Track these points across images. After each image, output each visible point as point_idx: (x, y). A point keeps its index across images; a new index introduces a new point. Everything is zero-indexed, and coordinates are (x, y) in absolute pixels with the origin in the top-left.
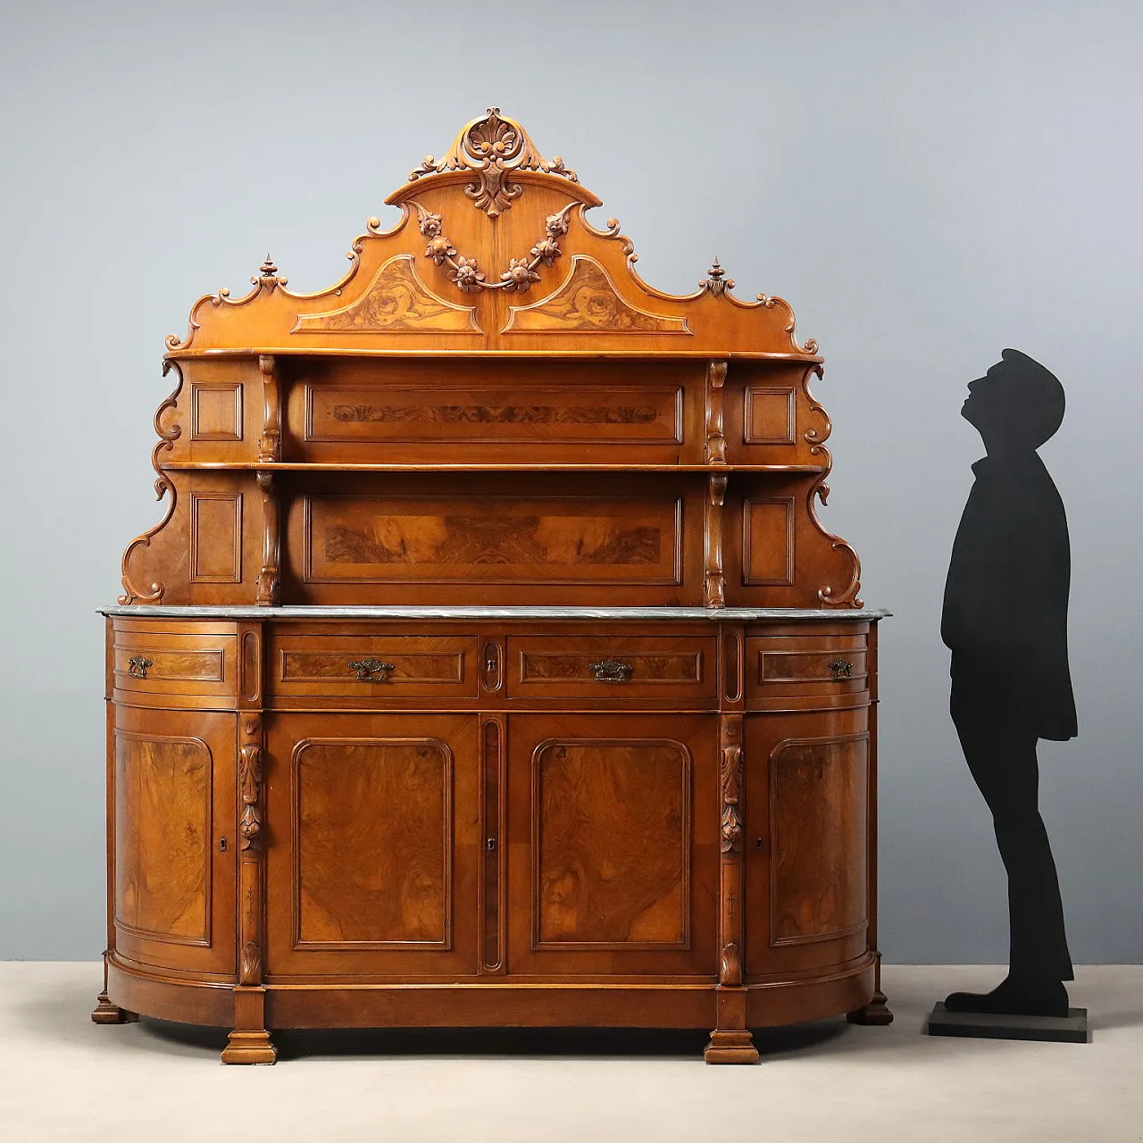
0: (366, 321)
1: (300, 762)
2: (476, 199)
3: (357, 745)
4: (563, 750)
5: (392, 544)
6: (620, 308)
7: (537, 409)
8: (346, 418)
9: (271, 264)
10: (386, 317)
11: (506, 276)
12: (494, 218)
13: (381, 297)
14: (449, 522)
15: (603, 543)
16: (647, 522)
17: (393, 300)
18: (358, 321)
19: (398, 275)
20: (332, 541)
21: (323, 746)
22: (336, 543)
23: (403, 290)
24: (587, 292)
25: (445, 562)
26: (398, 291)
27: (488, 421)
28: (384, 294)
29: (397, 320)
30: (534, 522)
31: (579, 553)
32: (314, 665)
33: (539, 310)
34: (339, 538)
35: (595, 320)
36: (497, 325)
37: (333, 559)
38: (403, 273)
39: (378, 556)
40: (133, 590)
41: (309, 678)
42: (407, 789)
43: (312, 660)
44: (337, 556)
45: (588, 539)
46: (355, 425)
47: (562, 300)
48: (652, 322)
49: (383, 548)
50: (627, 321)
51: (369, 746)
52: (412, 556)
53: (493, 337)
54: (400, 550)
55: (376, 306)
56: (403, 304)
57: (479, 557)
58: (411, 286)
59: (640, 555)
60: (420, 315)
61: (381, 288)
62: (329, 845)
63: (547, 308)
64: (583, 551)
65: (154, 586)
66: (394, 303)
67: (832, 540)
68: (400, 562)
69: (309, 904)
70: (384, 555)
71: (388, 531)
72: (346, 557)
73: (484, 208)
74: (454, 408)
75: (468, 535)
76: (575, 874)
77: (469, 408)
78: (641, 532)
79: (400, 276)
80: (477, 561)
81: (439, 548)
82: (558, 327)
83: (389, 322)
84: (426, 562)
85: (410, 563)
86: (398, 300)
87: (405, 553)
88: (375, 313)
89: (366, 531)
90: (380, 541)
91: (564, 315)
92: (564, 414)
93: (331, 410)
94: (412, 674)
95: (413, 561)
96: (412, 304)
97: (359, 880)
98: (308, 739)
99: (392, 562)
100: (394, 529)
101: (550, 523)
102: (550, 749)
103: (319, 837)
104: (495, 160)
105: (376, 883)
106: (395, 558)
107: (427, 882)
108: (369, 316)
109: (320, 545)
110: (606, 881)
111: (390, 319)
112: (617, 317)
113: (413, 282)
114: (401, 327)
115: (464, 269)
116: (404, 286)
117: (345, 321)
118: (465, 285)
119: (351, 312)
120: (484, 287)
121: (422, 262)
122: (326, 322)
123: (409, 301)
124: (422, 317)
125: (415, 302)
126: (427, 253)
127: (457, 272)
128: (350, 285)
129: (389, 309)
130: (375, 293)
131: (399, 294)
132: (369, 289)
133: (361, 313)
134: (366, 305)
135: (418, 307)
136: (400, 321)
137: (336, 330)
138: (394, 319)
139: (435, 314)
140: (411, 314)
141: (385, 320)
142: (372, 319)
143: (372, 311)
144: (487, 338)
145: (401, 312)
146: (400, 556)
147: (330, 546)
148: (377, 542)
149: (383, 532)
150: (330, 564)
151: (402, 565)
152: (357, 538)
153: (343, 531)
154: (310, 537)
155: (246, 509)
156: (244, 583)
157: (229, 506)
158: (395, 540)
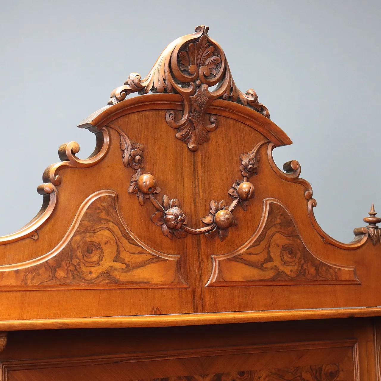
0: (70, 275)
2: (178, 129)
6: (306, 257)
7: (242, 374)
10: (92, 269)
11: (208, 219)
12: (193, 151)
13: (86, 242)
17: (98, 247)
18: (61, 274)
19: (103, 215)
23: (106, 233)
24: (280, 239)
26: (103, 235)
28: (88, 239)
29: (103, 273)
33: (238, 259)
35: (287, 270)
36: (201, 277)
38: (108, 212)
47: (259, 249)
48: (331, 271)
50: (312, 270)
53: (198, 291)
55: (79, 254)
56: (109, 252)
58: (116, 229)
60: (128, 266)
61: (86, 231)
63: (247, 257)
66: (99, 251)
73: (185, 139)
77: (179, 378)
79: (104, 217)
82: (257, 278)
83: (95, 275)
86: (103, 246)
88: (79, 264)
91: (262, 265)
92: (266, 377)
96: (118, 252)
104: (199, 86)
108: (72, 268)
111: (96, 271)
112: (304, 266)
113: (118, 224)
114: (107, 281)
115: (175, 210)
116: (109, 229)
117: (45, 275)
118: (172, 229)
119: (52, 263)
120: (188, 232)
121: (126, 202)
122: (22, 274)
123: (115, 249)
124: (129, 268)
125: (121, 249)
126: (131, 189)
127: (164, 214)
128: (48, 226)
129: (95, 259)
130: (78, 238)
131: (104, 239)
132: (71, 232)
133: (63, 263)
134: (68, 253)
135: (124, 255)
136: (107, 274)
137: (34, 286)
138: (100, 271)
139: (142, 265)
140: (117, 265)
141: (91, 273)
142: (76, 272)
143: (75, 261)
144: (194, 292)
145: (108, 263)
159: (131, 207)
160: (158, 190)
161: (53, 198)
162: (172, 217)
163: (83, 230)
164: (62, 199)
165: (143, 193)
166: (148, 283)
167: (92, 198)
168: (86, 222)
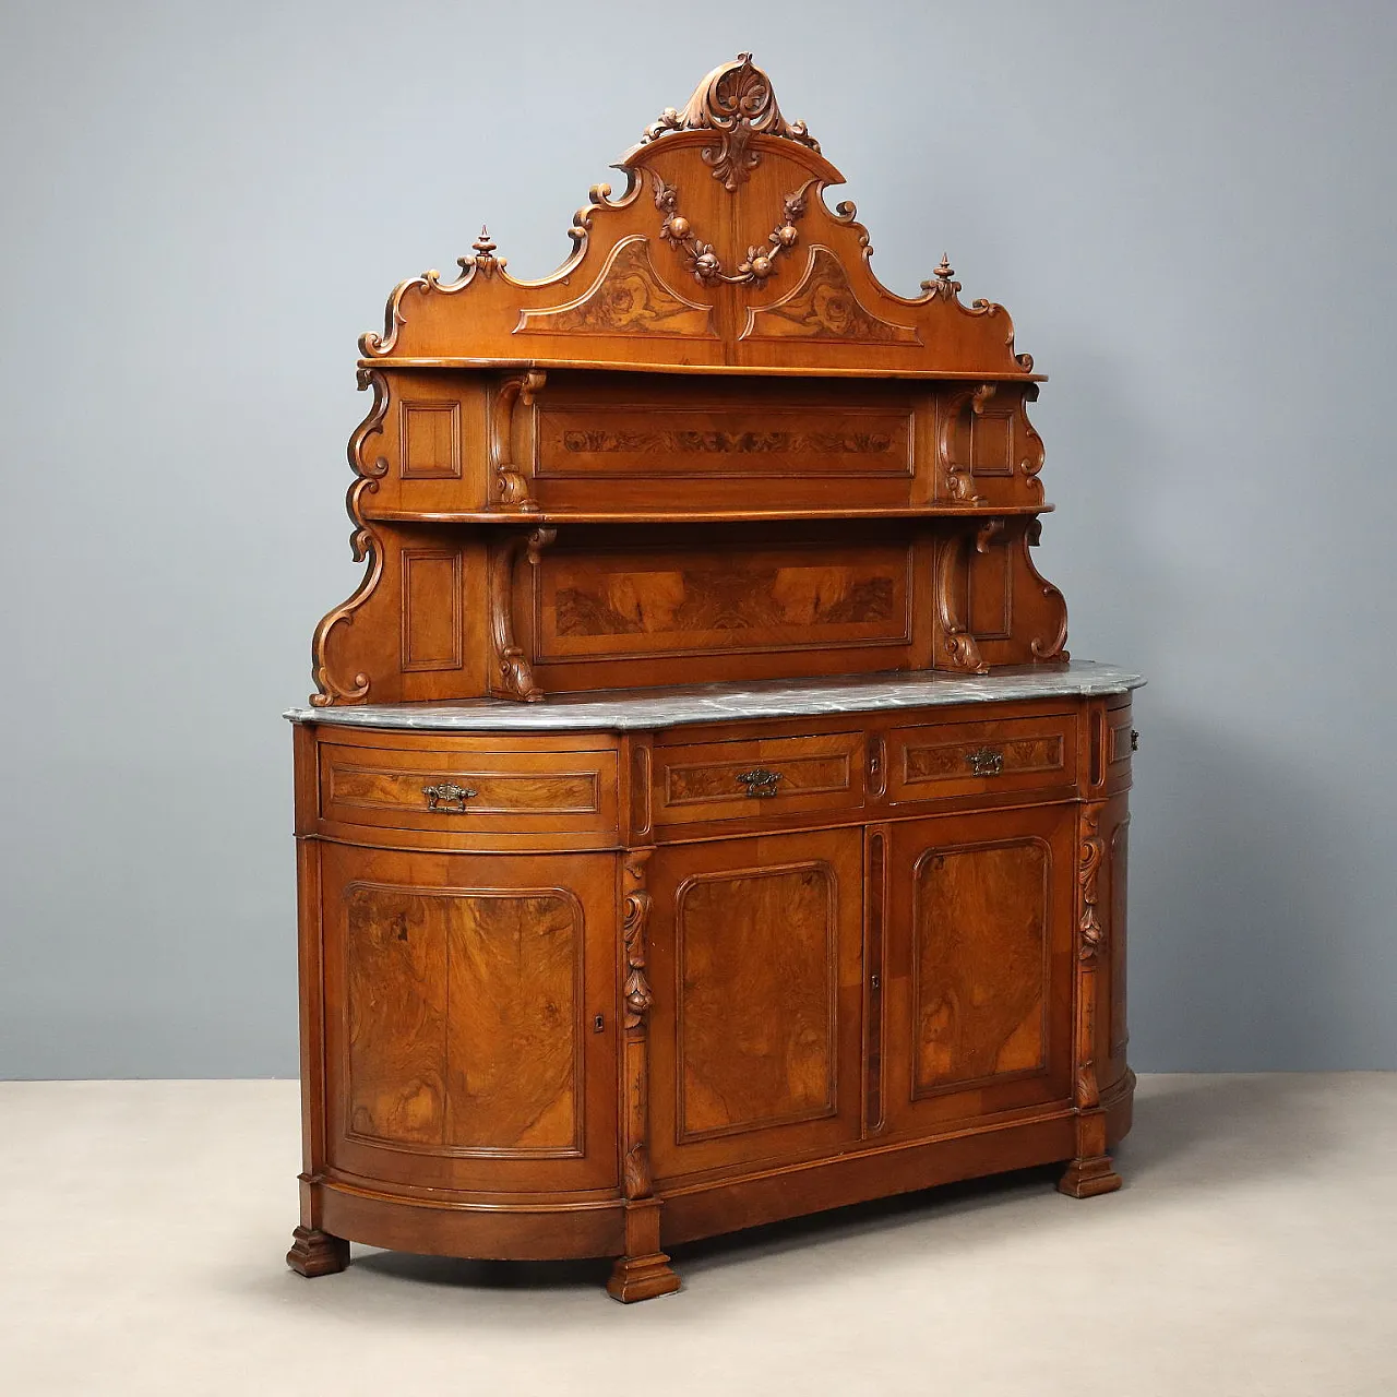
0: (600, 321)
1: (684, 908)
2: (716, 167)
3: (743, 878)
4: (942, 861)
5: (627, 610)
6: (858, 313)
7: (775, 435)
8: (576, 446)
9: (487, 239)
10: (622, 317)
11: (744, 268)
12: (731, 192)
13: (615, 289)
14: (688, 579)
15: (839, 598)
16: (880, 570)
17: (628, 293)
18: (591, 320)
19: (633, 261)
20: (563, 609)
21: (708, 883)
22: (567, 611)
23: (636, 279)
24: (826, 291)
25: (683, 629)
26: (633, 282)
27: (727, 451)
28: (618, 286)
29: (631, 321)
30: (772, 575)
31: (816, 612)
32: (701, 781)
33: (778, 312)
34: (570, 605)
35: (833, 326)
36: (735, 329)
37: (563, 632)
38: (638, 258)
39: (613, 625)
40: (337, 687)
41: (696, 799)
42: (791, 925)
43: (698, 775)
44: (568, 628)
45: (824, 596)
46: (587, 456)
47: (800, 302)
48: (887, 329)
49: (618, 614)
50: (864, 327)
51: (755, 878)
52: (649, 624)
53: (731, 344)
54: (637, 619)
55: (609, 300)
56: (639, 299)
57: (717, 621)
58: (646, 276)
59: (875, 611)
60: (657, 315)
61: (616, 278)
62: (714, 1007)
63: (787, 310)
64: (821, 608)
65: (360, 678)
66: (628, 298)
67: (1047, 584)
68: (634, 632)
69: (693, 1084)
70: (618, 624)
71: (623, 591)
72: (578, 628)
73: (722, 179)
74: (692, 434)
75: (707, 593)
76: (950, 1005)
77: (707, 433)
78: (874, 583)
79: (635, 263)
80: (715, 627)
81: (679, 612)
82: (797, 332)
83: (624, 322)
84: (664, 629)
85: (647, 631)
86: (634, 294)
87: (641, 620)
88: (608, 311)
89: (599, 594)
90: (614, 605)
91: (804, 319)
92: (803, 441)
93: (561, 437)
94: (800, 784)
95: (650, 631)
96: (648, 299)
97: (744, 1046)
98: (695, 876)
99: (627, 632)
100: (629, 590)
101: (787, 575)
102: (931, 860)
103: (704, 998)
104: (740, 120)
105: (762, 1047)
106: (631, 627)
107: (812, 1037)
108: (601, 315)
109: (550, 612)
110: (978, 1008)
111: (625, 319)
112: (855, 322)
113: (649, 271)
114: (636, 329)
115: (708, 257)
116: (638, 275)
117: (576, 320)
118: (705, 277)
119: (582, 308)
120: (722, 281)
121: (656, 246)
122: (553, 320)
123: (646, 295)
124: (659, 317)
125: (651, 296)
126: (663, 234)
127: (696, 261)
128: (579, 271)
129: (624, 306)
130: (608, 283)
131: (635, 286)
132: (601, 278)
133: (593, 309)
134: (598, 299)
135: (654, 303)
136: (636, 322)
137: (565, 331)
138: (629, 319)
139: (672, 314)
140: (647, 313)
141: (620, 320)
142: (605, 319)
143: (605, 307)
144: (726, 346)
145: (637, 310)
146: (635, 623)
147: (561, 614)
148: (611, 608)
149: (618, 594)
150: (561, 638)
151: (640, 636)
152: (590, 603)
153: (575, 595)
154: (540, 605)
155: (466, 570)
156: (466, 669)
157: (445, 566)
158: (630, 604)
159: (662, 253)
160: (692, 235)
161: (584, 242)
162: (704, 264)
163: (613, 277)
164: (593, 243)
165: (674, 238)
166: (679, 333)
167: (623, 243)
168: (616, 269)
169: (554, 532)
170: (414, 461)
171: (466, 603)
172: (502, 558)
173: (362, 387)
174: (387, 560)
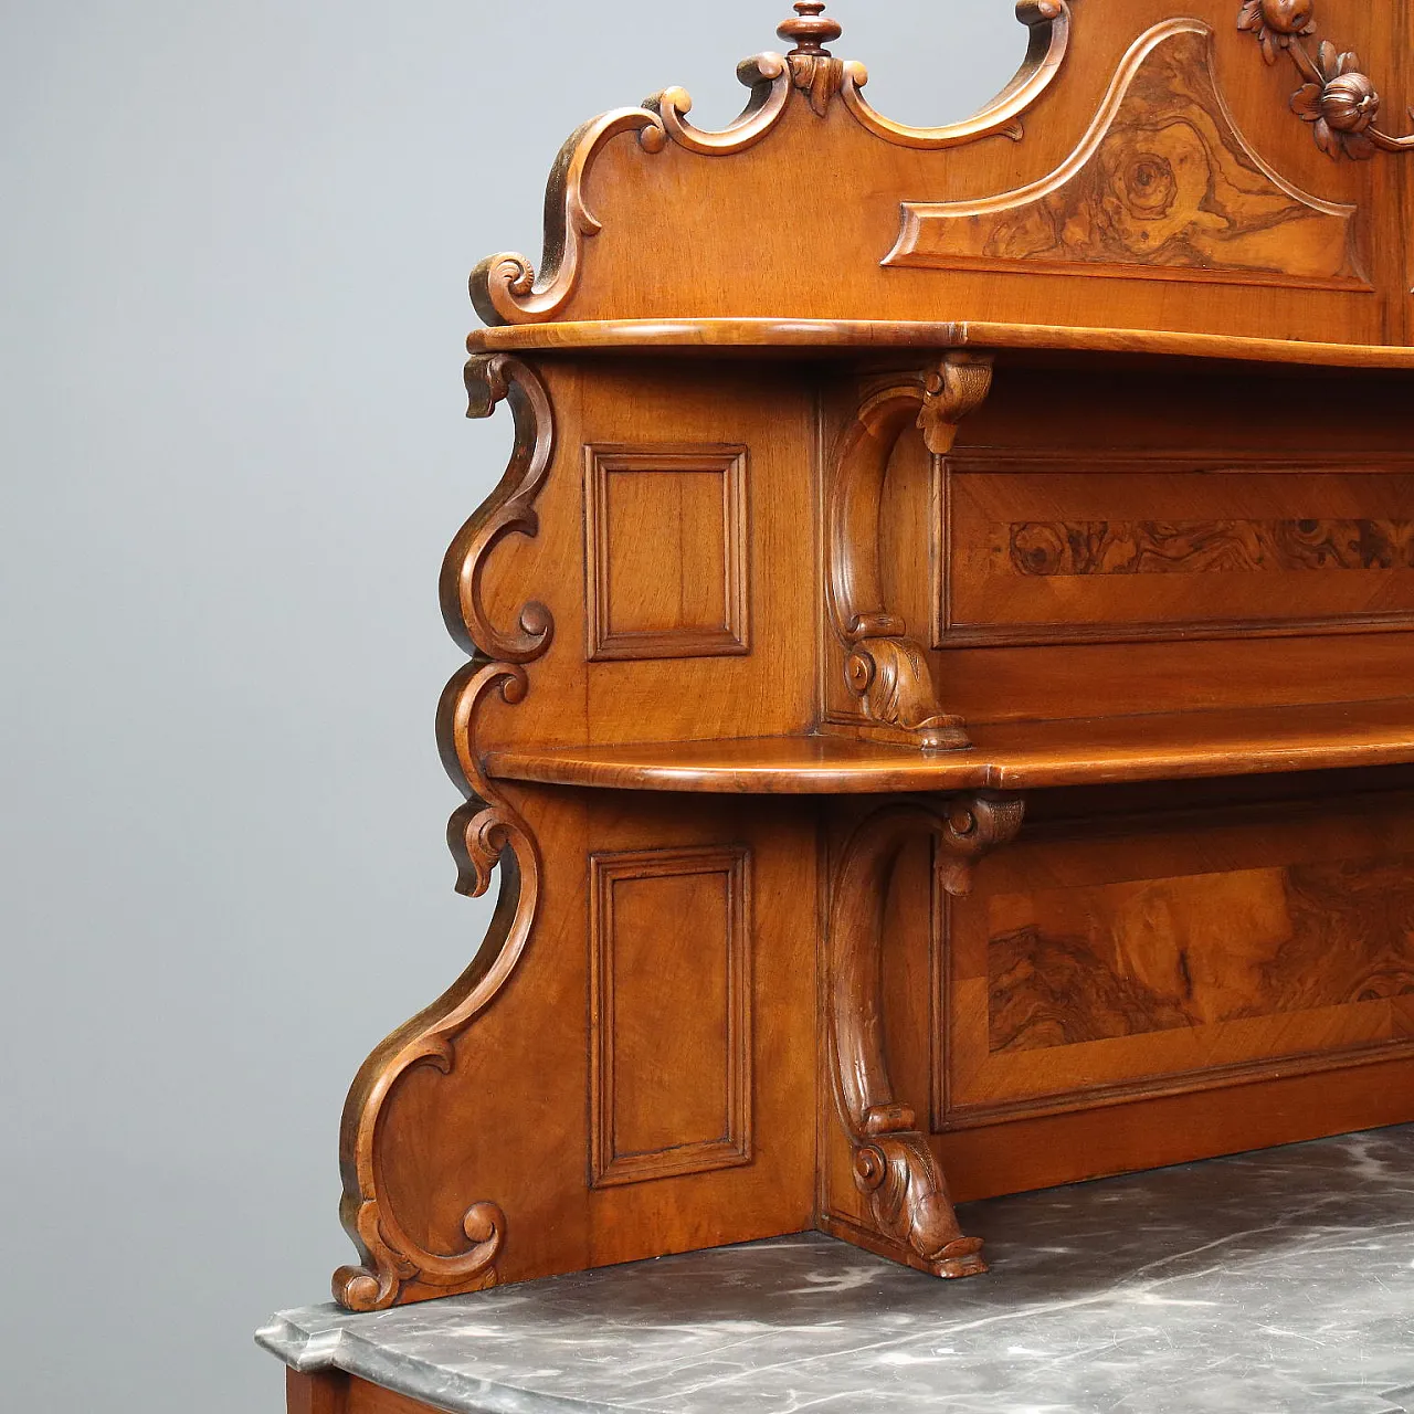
0: (1097, 237)
5: (1156, 972)
8: (1038, 563)
9: (818, 9)
10: (1150, 227)
13: (1135, 154)
14: (1296, 882)
17: (1163, 168)
18: (1075, 233)
19: (1177, 85)
20: (1005, 981)
22: (1014, 987)
23: (1183, 131)
25: (1284, 1009)
26: (1176, 139)
27: (1383, 565)
28: (1141, 147)
29: (1173, 237)
34: (1023, 970)
36: (1402, 266)
37: (1005, 1041)
38: (1189, 79)
39: (1125, 1013)
40: (408, 1252)
44: (1019, 1030)
46: (1063, 584)
49: (1133, 981)
52: (1207, 1002)
53: (1395, 301)
54: (1168, 986)
55: (1120, 185)
56: (1190, 183)
57: (1358, 983)
58: (1207, 124)
60: (1232, 223)
61: (1136, 126)
65: (475, 1217)
66: (1165, 181)
68: (1174, 1025)
70: (1136, 1008)
71: (1148, 926)
72: (1041, 1027)
74: (1308, 525)
75: (1336, 916)
77: (1342, 523)
79: (1181, 90)
80: (1354, 996)
81: (1274, 966)
83: (1154, 243)
84: (1239, 1016)
85: (1202, 1022)
86: (1177, 170)
87: (1189, 993)
88: (1118, 211)
89: (1092, 935)
90: (1128, 965)
93: (1002, 538)
96: (1211, 184)
99: (1158, 1026)
100: (1162, 921)
106: (1166, 1014)
108: (1101, 220)
109: (972, 993)
111: (1157, 233)
113: (1213, 112)
114: (1184, 260)
115: (1352, 81)
116: (1189, 123)
117: (1039, 233)
118: (1341, 131)
119: (1054, 201)
120: (1380, 145)
121: (1229, 48)
122: (987, 228)
123: (1203, 175)
124: (1236, 230)
125: (1218, 178)
126: (1244, 19)
127: (1322, 91)
128: (1046, 107)
129: (1156, 199)
130: (1117, 141)
131: (1180, 150)
132: (1100, 125)
133: (1082, 206)
134: (1093, 180)
135: (1227, 196)
136: (1183, 241)
137: (1012, 261)
138: (1167, 233)
139: (1265, 223)
140: (1208, 220)
141: (1145, 235)
142: (1109, 231)
143: (1110, 202)
144: (1384, 305)
145: (1186, 212)
146: (1177, 1005)
147: (998, 996)
148: (1120, 969)
149: (1135, 932)
150: (1001, 1058)
151: (1184, 1033)
152: (1069, 962)
153: (1033, 944)
154: (950, 973)
155: (763, 897)
156: (760, 1165)
157: (711, 897)
158: (1165, 957)
159: (1241, 64)
160: (1311, 27)
161: (1060, 30)
162: (1344, 97)
163: (1129, 123)
164: (1082, 35)
165: (1277, 31)
166: (1277, 272)
167: (1149, 41)
168: (1137, 101)
169: (1016, 809)
170: (626, 613)
171: (761, 988)
172: (859, 867)
173: (480, 406)
174: (553, 886)
